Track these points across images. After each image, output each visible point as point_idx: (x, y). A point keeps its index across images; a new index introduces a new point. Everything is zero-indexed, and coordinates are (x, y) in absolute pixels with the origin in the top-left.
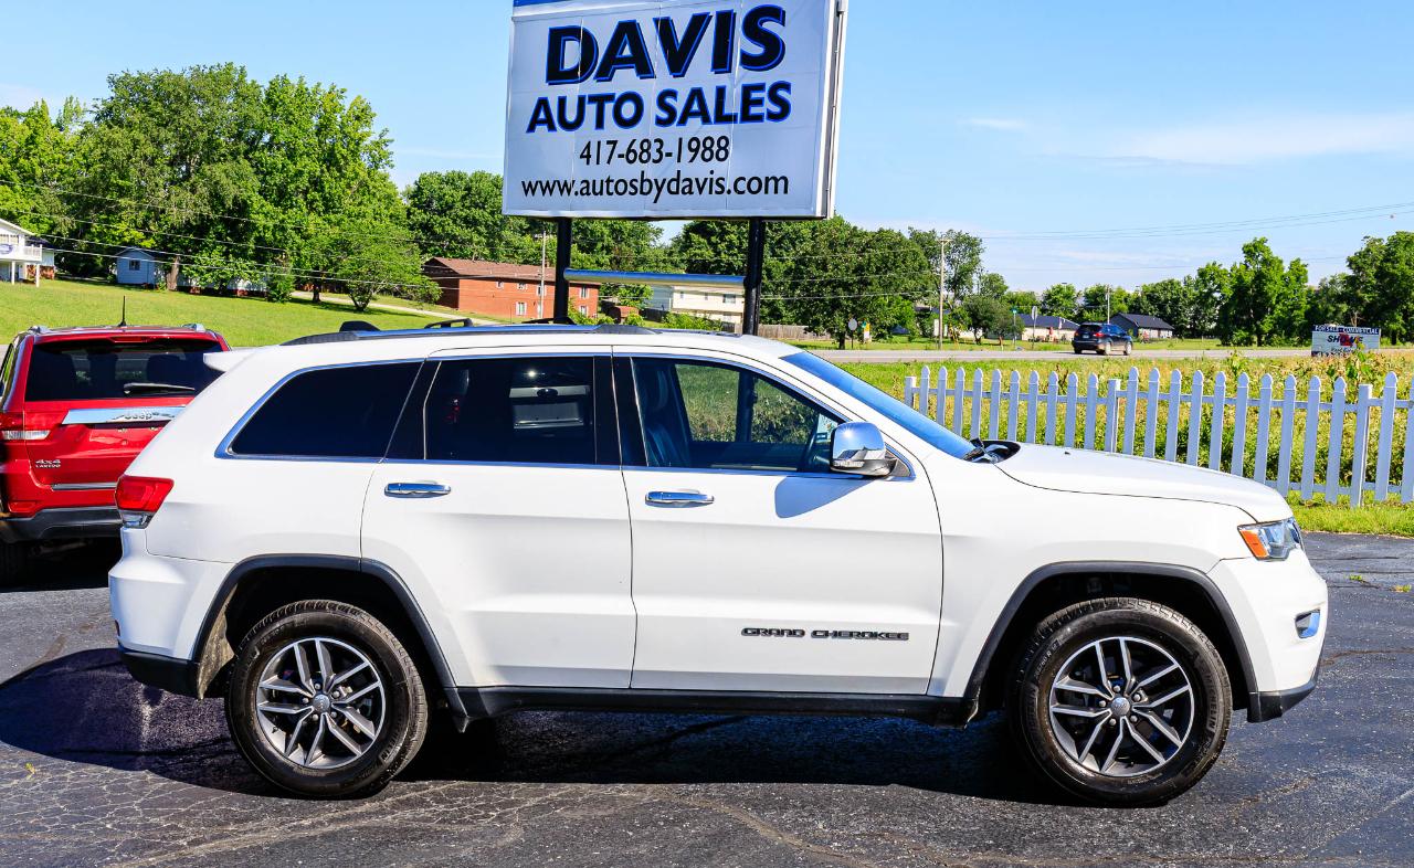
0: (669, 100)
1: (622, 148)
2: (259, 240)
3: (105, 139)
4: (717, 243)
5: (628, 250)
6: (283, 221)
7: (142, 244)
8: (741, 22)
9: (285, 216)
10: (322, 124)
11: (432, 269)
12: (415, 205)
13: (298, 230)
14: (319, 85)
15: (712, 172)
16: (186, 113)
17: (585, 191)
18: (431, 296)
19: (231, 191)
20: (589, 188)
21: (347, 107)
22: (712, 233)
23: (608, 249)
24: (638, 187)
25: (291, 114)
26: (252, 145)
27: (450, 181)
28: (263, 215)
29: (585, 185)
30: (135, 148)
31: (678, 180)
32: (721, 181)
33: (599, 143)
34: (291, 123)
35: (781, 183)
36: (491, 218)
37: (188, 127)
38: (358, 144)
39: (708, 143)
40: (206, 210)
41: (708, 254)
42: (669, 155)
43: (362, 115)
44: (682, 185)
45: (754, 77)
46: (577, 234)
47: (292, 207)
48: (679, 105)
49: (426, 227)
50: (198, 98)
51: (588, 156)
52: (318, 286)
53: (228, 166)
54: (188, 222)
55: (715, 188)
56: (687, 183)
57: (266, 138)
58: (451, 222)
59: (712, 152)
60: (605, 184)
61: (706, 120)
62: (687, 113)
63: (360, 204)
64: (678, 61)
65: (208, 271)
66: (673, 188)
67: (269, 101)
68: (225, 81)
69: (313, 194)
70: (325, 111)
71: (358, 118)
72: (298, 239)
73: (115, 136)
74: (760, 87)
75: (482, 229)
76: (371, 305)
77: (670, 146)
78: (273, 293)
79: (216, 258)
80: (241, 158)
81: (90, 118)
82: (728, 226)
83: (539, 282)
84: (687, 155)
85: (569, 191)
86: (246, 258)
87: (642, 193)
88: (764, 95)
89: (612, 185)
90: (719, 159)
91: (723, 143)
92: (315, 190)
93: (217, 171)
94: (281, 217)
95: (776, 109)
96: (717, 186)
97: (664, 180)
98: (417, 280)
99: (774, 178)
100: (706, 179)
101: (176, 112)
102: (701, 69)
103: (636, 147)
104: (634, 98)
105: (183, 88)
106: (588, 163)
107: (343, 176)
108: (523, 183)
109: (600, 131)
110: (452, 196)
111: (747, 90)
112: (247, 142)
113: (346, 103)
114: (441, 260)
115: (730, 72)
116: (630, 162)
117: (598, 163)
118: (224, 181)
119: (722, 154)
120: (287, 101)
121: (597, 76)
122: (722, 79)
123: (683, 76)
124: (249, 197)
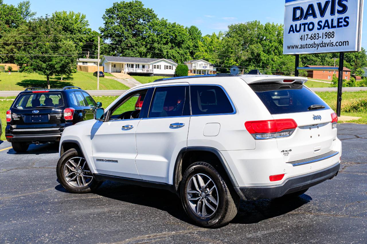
0: (320, 23)
1: (309, 36)
2: (263, 63)
3: (227, 41)
5: (359, 61)
6: (268, 58)
7: (236, 65)
8: (337, 2)
10: (278, 34)
13: (272, 60)
14: (277, 24)
15: (330, 41)
16: (246, 33)
17: (301, 48)
18: (305, 75)
19: (256, 51)
20: (302, 47)
25: (270, 32)
26: (261, 40)
28: (264, 57)
29: (301, 46)
30: (234, 42)
31: (322, 43)
33: (304, 35)
34: (270, 34)
35: (347, 43)
37: (246, 36)
39: (329, 34)
40: (250, 56)
42: (320, 37)
44: (323, 45)
45: (340, 16)
47: (271, 54)
48: (322, 24)
49: (305, 58)
50: (249, 29)
51: (302, 39)
52: (277, 73)
53: (255, 45)
54: (246, 59)
55: (331, 45)
56: (325, 44)
57: (265, 38)
58: (312, 56)
59: (330, 36)
61: (329, 28)
62: (325, 26)
64: (322, 14)
66: (321, 46)
67: (265, 29)
68: (254, 25)
69: (276, 51)
70: (279, 30)
72: (272, 62)
73: (229, 40)
74: (342, 18)
75: (320, 58)
77: (321, 35)
79: (253, 68)
80: (258, 43)
81: (224, 36)
84: (325, 37)
85: (298, 48)
86: (260, 67)
87: (314, 47)
88: (343, 20)
89: (307, 46)
90: (332, 38)
91: (333, 33)
92: (277, 50)
93: (253, 47)
94: (268, 57)
95: (345, 24)
96: (331, 44)
97: (319, 44)
98: (302, 71)
99: (345, 42)
100: (329, 43)
101: (243, 33)
102: (328, 16)
103: (313, 36)
104: (312, 23)
105: (245, 27)
106: (302, 40)
108: (288, 46)
109: (305, 32)
111: (339, 19)
114: (309, 66)
115: (334, 15)
116: (311, 40)
117: (304, 40)
118: (254, 49)
119: (333, 36)
120: (269, 29)
121: (304, 19)
122: (333, 17)
123: (323, 17)
124: (260, 52)
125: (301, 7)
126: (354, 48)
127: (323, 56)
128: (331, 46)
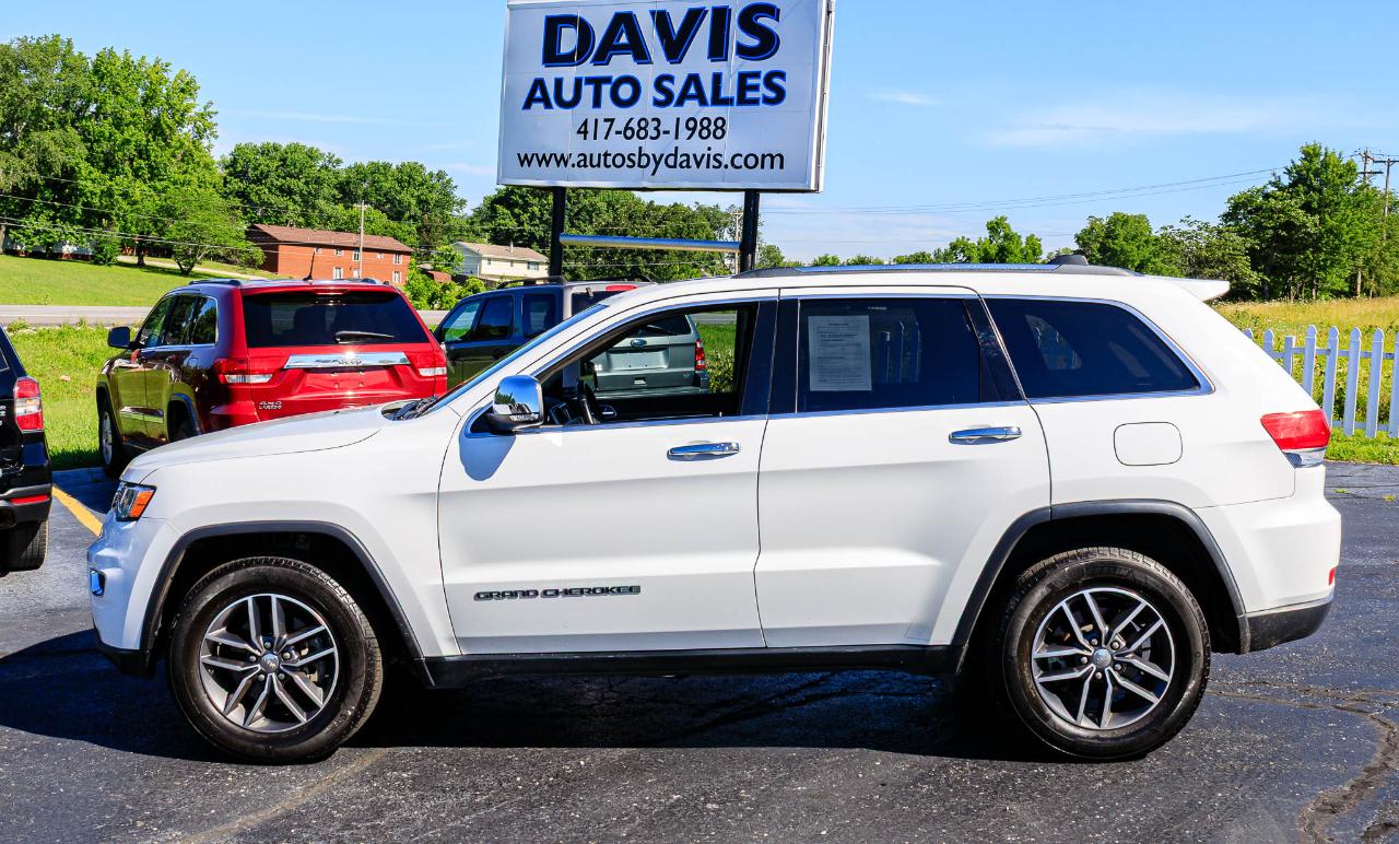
0: (666, 84)
1: (619, 125)
2: (87, 205)
4: (520, 214)
6: (110, 187)
8: (737, 16)
9: (113, 183)
10: (147, 96)
11: (253, 234)
12: (230, 174)
13: (125, 197)
14: (143, 58)
15: (709, 149)
16: (14, 81)
17: (582, 163)
18: (254, 261)
19: (58, 157)
20: (585, 161)
21: (172, 80)
22: (516, 204)
24: (636, 161)
25: (118, 85)
26: (79, 114)
27: (265, 152)
28: (90, 181)
29: (582, 158)
31: (676, 155)
32: (718, 157)
33: (596, 121)
34: (118, 94)
35: (777, 159)
36: (305, 188)
37: (16, 95)
38: (182, 115)
39: (705, 123)
40: (34, 176)
41: (512, 224)
42: (666, 132)
43: (187, 89)
44: (679, 160)
45: (750, 66)
47: (118, 174)
48: (676, 88)
49: (242, 195)
50: (26, 68)
51: (585, 133)
52: (144, 249)
53: (57, 133)
54: (15, 187)
55: (713, 162)
56: (685, 158)
57: (92, 108)
58: (266, 190)
59: (709, 131)
60: (602, 158)
61: (703, 102)
62: (684, 96)
63: (185, 172)
64: (675, 48)
65: (35, 235)
66: (671, 162)
67: (96, 72)
68: (52, 52)
69: (138, 162)
70: (151, 83)
71: (183, 91)
72: (124, 205)
74: (756, 75)
75: (297, 198)
76: (196, 269)
77: (668, 125)
78: (99, 256)
79: (42, 223)
80: (68, 127)
82: (530, 199)
83: (357, 249)
84: (684, 133)
85: (566, 164)
86: (73, 222)
87: (639, 166)
88: (760, 81)
89: (610, 159)
90: (716, 138)
91: (720, 123)
92: (140, 158)
93: (45, 138)
94: (108, 183)
95: (772, 95)
96: (715, 161)
97: (662, 155)
98: (242, 245)
99: (770, 155)
100: (703, 155)
101: (5, 80)
102: (697, 57)
103: (634, 124)
104: (632, 81)
105: (12, 57)
106: (585, 139)
107: (168, 145)
108: (519, 155)
109: (596, 110)
110: (267, 166)
111: (743, 77)
112: (74, 112)
113: (171, 76)
114: (264, 227)
115: (726, 60)
116: (627, 138)
117: (595, 138)
118: (52, 148)
119: (719, 133)
120: (114, 72)
121: (594, 60)
122: (718, 67)
123: (680, 62)
124: (77, 164)
125: (582, 20)
126: (806, 178)
127: (310, 193)
128: (714, 167)
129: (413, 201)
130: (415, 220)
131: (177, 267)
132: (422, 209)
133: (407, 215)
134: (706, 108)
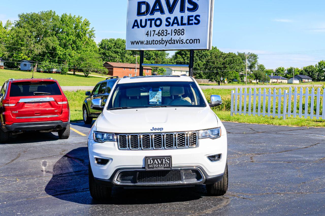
0: (169, 20)
1: (157, 32)
2: (59, 58)
3: (18, 31)
4: (184, 57)
5: (160, 59)
6: (65, 52)
7: (27, 59)
9: (66, 51)
10: (76, 26)
11: (106, 65)
12: (101, 48)
13: (69, 55)
14: (75, 16)
15: (180, 38)
16: (39, 24)
17: (147, 43)
18: (105, 72)
19: (51, 45)
20: (148, 43)
21: (83, 22)
22: (183, 54)
23: (154, 59)
24: (161, 42)
25: (67, 24)
26: (57, 32)
27: (110, 41)
28: (60, 51)
29: (147, 42)
30: (25, 33)
31: (171, 40)
32: (182, 40)
33: (151, 31)
34: (68, 26)
35: (198, 41)
36: (122, 51)
37: (40, 28)
38: (86, 32)
39: (179, 31)
40: (45, 50)
41: (182, 60)
42: (169, 34)
43: (87, 24)
44: (172, 42)
45: (191, 14)
46: (146, 55)
47: (68, 49)
48: (171, 21)
49: (104, 54)
50: (43, 20)
51: (148, 35)
52: (75, 70)
53: (50, 38)
54: (40, 53)
55: (181, 42)
56: (174, 41)
57: (61, 30)
58: (111, 52)
59: (180, 33)
60: (152, 42)
61: (178, 25)
62: (173, 23)
63: (86, 48)
64: (171, 10)
65: (45, 66)
66: (170, 42)
67: (62, 20)
68: (49, 15)
69: (73, 45)
70: (77, 23)
71: (86, 24)
72: (69, 57)
73: (20, 30)
74: (192, 16)
75: (119, 54)
76: (89, 75)
77: (169, 32)
78: (62, 72)
79: (47, 63)
80: (54, 36)
81: (13, 26)
83: (135, 68)
84: (173, 34)
85: (143, 44)
86: (55, 63)
87: (162, 44)
88: (193, 18)
89: (154, 42)
90: (182, 35)
91: (183, 31)
92: (74, 44)
93: (47, 39)
94: (65, 51)
95: (196, 22)
96: (181, 41)
97: (168, 40)
98: (102, 68)
99: (196, 39)
100: (178, 40)
101: (37, 24)
102: (177, 12)
103: (160, 32)
104: (160, 19)
105: (38, 17)
106: (148, 36)
107: (81, 40)
108: (131, 41)
109: (151, 28)
110: (111, 45)
111: (189, 17)
112: (56, 31)
113: (82, 21)
114: (108, 63)
115: (184, 12)
116: (159, 36)
117: (150, 36)
118: (49, 42)
119: (183, 33)
120: (66, 20)
121: (150, 14)
122: (182, 14)
123: (172, 13)
124: (56, 46)
125: (147, 2)
126: (206, 46)
127: (123, 53)
128: (181, 43)
129: (154, 54)
130: (154, 60)
131: (84, 75)
132: (156, 56)
133: (152, 58)
134: (179, 26)
